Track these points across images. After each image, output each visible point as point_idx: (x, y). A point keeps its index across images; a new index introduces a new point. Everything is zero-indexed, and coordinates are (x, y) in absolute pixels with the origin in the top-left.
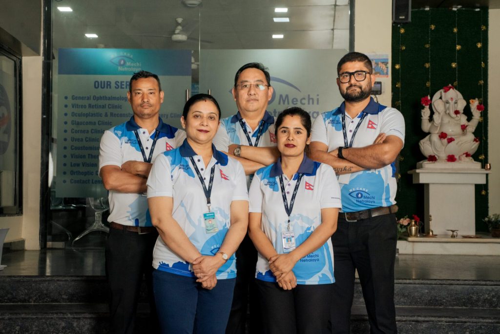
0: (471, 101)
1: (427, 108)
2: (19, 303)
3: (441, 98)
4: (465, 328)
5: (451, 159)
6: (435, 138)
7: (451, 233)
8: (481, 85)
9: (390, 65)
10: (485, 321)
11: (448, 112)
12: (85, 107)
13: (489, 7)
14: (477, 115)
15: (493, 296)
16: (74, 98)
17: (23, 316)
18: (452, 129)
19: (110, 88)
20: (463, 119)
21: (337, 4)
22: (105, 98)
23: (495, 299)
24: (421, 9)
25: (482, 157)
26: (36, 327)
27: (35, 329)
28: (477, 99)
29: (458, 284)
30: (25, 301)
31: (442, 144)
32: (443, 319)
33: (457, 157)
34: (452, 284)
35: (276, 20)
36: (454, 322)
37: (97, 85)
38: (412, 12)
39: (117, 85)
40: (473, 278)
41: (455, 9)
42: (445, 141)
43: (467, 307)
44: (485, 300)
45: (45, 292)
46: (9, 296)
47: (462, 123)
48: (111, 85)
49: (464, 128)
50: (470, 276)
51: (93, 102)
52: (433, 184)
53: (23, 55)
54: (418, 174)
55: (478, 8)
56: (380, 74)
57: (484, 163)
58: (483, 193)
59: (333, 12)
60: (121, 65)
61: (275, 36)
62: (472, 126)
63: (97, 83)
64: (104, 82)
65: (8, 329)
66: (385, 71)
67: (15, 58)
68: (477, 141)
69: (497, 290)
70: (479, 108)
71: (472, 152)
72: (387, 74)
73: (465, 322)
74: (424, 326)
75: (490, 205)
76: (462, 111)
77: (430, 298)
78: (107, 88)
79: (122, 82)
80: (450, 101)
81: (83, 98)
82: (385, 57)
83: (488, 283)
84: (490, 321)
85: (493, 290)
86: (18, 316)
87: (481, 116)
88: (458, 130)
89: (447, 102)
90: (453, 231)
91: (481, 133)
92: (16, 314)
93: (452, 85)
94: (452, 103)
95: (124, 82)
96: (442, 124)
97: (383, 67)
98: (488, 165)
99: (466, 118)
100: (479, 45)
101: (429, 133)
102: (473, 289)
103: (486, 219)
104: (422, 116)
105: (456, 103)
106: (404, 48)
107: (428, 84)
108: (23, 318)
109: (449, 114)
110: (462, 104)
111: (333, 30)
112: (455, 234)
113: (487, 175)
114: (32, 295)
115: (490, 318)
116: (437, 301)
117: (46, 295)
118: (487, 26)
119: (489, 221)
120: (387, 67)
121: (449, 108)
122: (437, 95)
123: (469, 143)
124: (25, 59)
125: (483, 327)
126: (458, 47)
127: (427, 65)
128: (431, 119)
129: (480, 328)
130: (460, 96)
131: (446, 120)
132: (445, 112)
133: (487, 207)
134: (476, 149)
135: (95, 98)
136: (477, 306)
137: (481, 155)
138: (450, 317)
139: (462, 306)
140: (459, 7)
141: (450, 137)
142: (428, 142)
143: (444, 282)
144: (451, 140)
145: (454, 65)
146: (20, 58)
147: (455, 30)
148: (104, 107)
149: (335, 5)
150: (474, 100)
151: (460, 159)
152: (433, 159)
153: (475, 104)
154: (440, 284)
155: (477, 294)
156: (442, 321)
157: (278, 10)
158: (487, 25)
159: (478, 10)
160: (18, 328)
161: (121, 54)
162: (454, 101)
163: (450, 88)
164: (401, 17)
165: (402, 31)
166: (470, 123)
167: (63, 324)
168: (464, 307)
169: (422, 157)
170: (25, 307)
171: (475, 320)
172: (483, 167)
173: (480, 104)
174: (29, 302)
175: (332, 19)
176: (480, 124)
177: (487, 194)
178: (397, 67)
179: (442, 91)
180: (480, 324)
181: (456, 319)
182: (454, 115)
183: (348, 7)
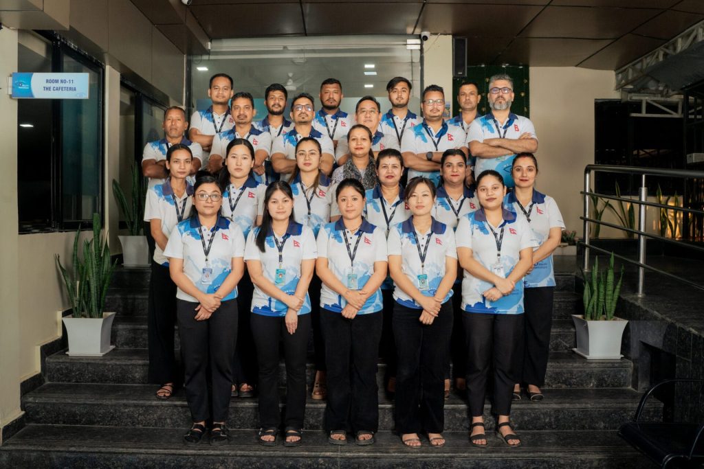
9: (451, 110)
13: (530, 65)
21: (414, 61)
24: (479, 66)
35: (366, 73)
41: (503, 66)
59: (410, 68)
61: (366, 86)
100: (523, 94)
140: (507, 65)
149: (412, 62)
157: (367, 66)
158: (528, 79)
159: (521, 67)
164: (459, 73)
175: (410, 73)
183: (419, 64)
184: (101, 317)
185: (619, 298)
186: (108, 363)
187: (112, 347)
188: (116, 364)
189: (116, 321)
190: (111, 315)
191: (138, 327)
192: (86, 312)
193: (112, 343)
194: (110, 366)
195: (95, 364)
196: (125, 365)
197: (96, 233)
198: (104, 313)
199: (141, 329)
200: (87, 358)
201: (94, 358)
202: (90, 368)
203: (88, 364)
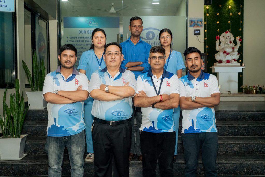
4: (236, 129)
6: (221, 53)
8: (240, 31)
9: (203, 22)
10: (243, 126)
12: (75, 41)
15: (247, 116)
16: (70, 38)
19: (85, 33)
22: (83, 38)
23: (247, 118)
25: (240, 61)
29: (232, 112)
32: (227, 125)
34: (230, 112)
36: (231, 126)
37: (80, 32)
39: (89, 32)
40: (237, 109)
42: (225, 54)
43: (236, 121)
44: (244, 118)
48: (86, 32)
49: (233, 49)
51: (78, 39)
52: (220, 72)
53: (49, 20)
54: (214, 68)
56: (199, 26)
57: (241, 63)
60: (90, 24)
63: (80, 31)
64: (83, 31)
66: (201, 25)
67: (46, 21)
68: (239, 54)
69: (248, 114)
70: (240, 40)
71: (237, 59)
72: (202, 26)
73: (236, 126)
74: (219, 128)
75: (243, 81)
77: (221, 118)
78: (84, 33)
79: (90, 31)
80: (228, 38)
81: (74, 38)
82: (201, 19)
83: (244, 111)
84: (246, 126)
85: (246, 114)
90: (229, 92)
91: (240, 51)
95: (91, 31)
97: (201, 23)
98: (243, 64)
99: (234, 44)
101: (219, 51)
102: (238, 114)
104: (216, 44)
109: (227, 43)
112: (230, 93)
116: (224, 119)
118: (243, 5)
120: (202, 23)
124: (50, 21)
125: (243, 128)
126: (231, 15)
127: (218, 22)
131: (226, 46)
135: (80, 38)
138: (230, 125)
143: (227, 111)
144: (228, 54)
145: (229, 22)
146: (48, 21)
147: (230, 7)
148: (83, 41)
150: (238, 37)
152: (220, 62)
153: (238, 38)
154: (226, 112)
155: (240, 115)
156: (226, 126)
161: (90, 19)
162: (229, 38)
163: (228, 32)
164: (208, 2)
165: (207, 8)
166: (236, 47)
168: (235, 121)
169: (216, 61)
172: (241, 65)
173: (240, 38)
176: (240, 47)
177: (242, 76)
178: (205, 23)
180: (241, 127)
181: (232, 125)
182: (229, 44)
186: (24, 164)
187: (25, 154)
188: (29, 165)
189: (28, 138)
191: (40, 142)
194: (26, 166)
195: (16, 164)
196: (35, 165)
197: (17, 90)
198: (21, 135)
199: (42, 144)
200: (11, 161)
201: (16, 161)
202: (13, 167)
203: (12, 165)
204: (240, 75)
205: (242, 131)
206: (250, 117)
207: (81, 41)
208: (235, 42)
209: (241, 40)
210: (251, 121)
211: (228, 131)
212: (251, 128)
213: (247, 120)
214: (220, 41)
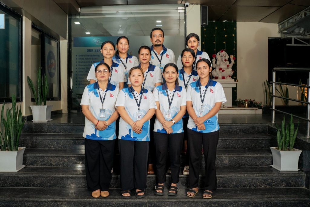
0: (230, 56)
1: (214, 58)
2: (57, 133)
3: (219, 55)
5: (223, 78)
6: (217, 70)
7: (223, 106)
8: (234, 50)
10: (234, 139)
11: (222, 60)
12: (83, 59)
13: (237, 21)
14: (233, 61)
15: (238, 130)
16: (79, 56)
17: (57, 138)
18: (223, 66)
19: (93, 51)
20: (228, 63)
22: (91, 56)
23: (238, 131)
24: (212, 21)
25: (235, 77)
26: (62, 142)
27: (62, 143)
28: (233, 55)
30: (59, 132)
31: (220, 72)
33: (225, 77)
34: (223, 125)
36: (223, 140)
37: (88, 50)
38: (208, 22)
39: (95, 50)
40: (231, 123)
41: (224, 22)
42: (221, 71)
43: (228, 134)
44: (235, 131)
45: (66, 129)
46: (53, 131)
47: (228, 64)
49: (228, 66)
50: (229, 122)
55: (233, 21)
57: (235, 79)
58: (235, 91)
59: (179, 22)
60: (97, 43)
62: (231, 65)
64: (91, 49)
65: (52, 143)
67: (57, 41)
68: (233, 71)
69: (239, 127)
71: (231, 75)
73: (227, 140)
76: (227, 60)
80: (223, 56)
81: (83, 56)
83: (236, 124)
84: (236, 139)
86: (55, 138)
87: (234, 62)
88: (226, 67)
89: (222, 56)
90: (224, 105)
91: (234, 68)
92: (55, 137)
93: (224, 50)
94: (224, 57)
95: (98, 49)
96: (220, 64)
98: (237, 80)
100: (233, 35)
101: (215, 68)
102: (230, 127)
103: (236, 101)
104: (212, 62)
105: (225, 57)
106: (206, 36)
107: (215, 50)
108: (57, 139)
109: (222, 61)
110: (227, 57)
111: (179, 29)
113: (236, 84)
114: (61, 131)
115: (236, 138)
117: (66, 130)
119: (237, 102)
121: (222, 59)
122: (218, 54)
123: (230, 71)
124: (61, 41)
125: (233, 141)
126: (226, 36)
127: (215, 43)
128: (216, 63)
129: (233, 142)
130: (227, 54)
131: (222, 63)
132: (221, 60)
133: (236, 96)
134: (233, 74)
135: (87, 56)
136: (232, 133)
137: (234, 76)
139: (226, 133)
140: (226, 21)
141: (223, 70)
142: (215, 72)
144: (223, 71)
145: (224, 43)
146: (59, 41)
147: (225, 29)
148: (91, 59)
149: (180, 20)
151: (227, 78)
152: (216, 78)
153: (232, 57)
155: (232, 129)
157: (158, 22)
158: (236, 28)
159: (233, 22)
160: (56, 143)
162: (224, 56)
164: (204, 24)
165: (205, 29)
166: (230, 64)
167: (72, 142)
170: (59, 135)
171: (230, 139)
172: (235, 81)
173: (234, 57)
174: (60, 133)
175: (178, 25)
176: (234, 64)
177: (236, 91)
178: (203, 43)
179: (220, 52)
181: (224, 139)
182: (224, 61)
183: (184, 20)
184: (17, 150)
185: (296, 138)
186: (20, 176)
187: (24, 166)
188: (24, 177)
189: (26, 152)
190: (23, 149)
191: (38, 155)
192: (9, 147)
193: (24, 164)
194: (21, 178)
195: (13, 176)
196: (30, 177)
197: (14, 104)
198: (19, 148)
199: (39, 156)
200: (8, 173)
201: (12, 173)
202: (10, 179)
203: (9, 177)
204: (234, 90)
205: (233, 144)
206: (241, 130)
207: (89, 59)
208: (229, 60)
209: (235, 59)
210: (241, 134)
211: (220, 144)
212: (241, 141)
213: (239, 133)
214: (216, 59)
